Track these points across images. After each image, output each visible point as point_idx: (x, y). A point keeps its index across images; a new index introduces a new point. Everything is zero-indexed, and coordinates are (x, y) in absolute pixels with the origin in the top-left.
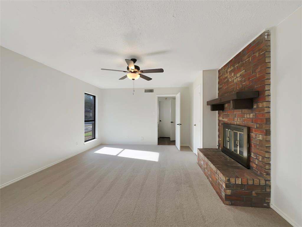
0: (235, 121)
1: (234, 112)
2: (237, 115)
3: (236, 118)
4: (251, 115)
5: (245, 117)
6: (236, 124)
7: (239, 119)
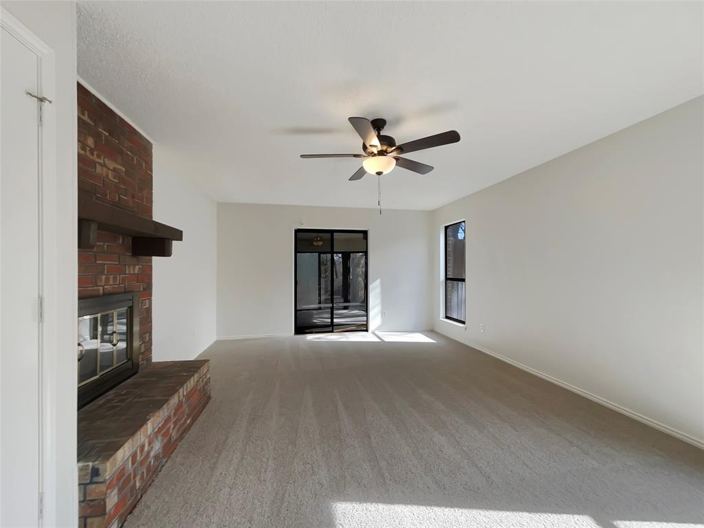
0: (99, 284)
1: (97, 258)
2: (106, 267)
3: (104, 277)
4: (137, 267)
5: (127, 272)
6: (101, 292)
7: (111, 277)
